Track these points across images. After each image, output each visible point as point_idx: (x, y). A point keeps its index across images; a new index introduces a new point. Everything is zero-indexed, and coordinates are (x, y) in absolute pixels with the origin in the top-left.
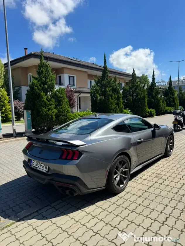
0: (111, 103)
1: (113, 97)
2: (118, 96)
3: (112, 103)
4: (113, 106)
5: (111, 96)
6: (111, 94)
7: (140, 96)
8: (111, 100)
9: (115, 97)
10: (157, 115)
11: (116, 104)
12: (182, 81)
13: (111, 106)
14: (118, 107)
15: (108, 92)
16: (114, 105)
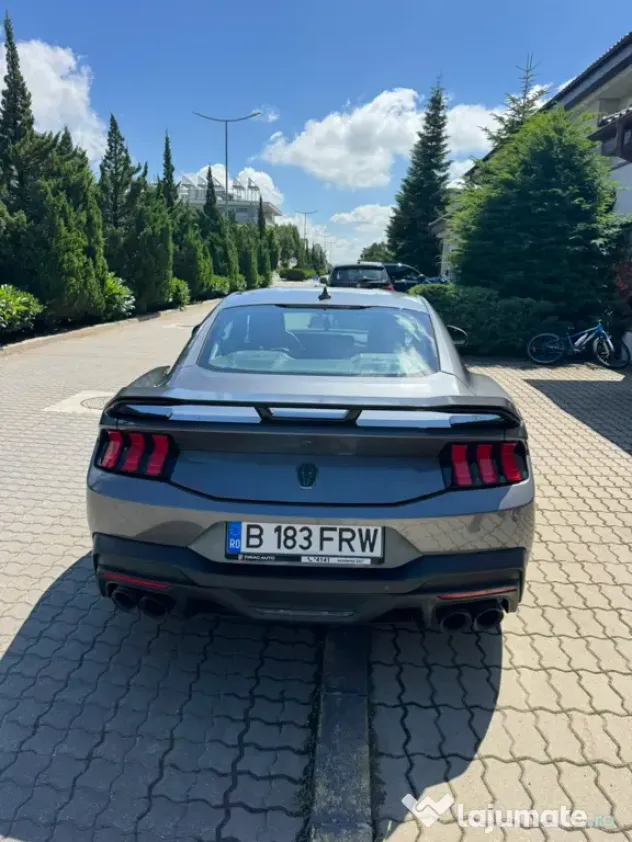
0: (67, 244)
1: (72, 222)
2: (90, 219)
3: (71, 246)
4: (75, 260)
5: (63, 213)
6: (64, 207)
7: (153, 228)
8: (64, 230)
9: (80, 222)
10: (192, 302)
11: (84, 253)
12: (197, 191)
13: (70, 261)
14: (91, 266)
15: (50, 197)
16: (78, 255)
